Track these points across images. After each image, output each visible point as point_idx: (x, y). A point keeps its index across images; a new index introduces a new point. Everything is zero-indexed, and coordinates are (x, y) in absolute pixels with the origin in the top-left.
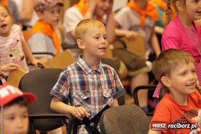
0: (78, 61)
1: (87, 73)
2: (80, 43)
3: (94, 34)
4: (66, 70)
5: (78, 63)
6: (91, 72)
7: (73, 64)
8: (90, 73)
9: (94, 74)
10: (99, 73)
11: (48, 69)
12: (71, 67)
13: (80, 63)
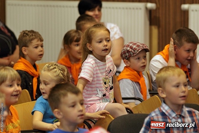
0: (162, 106)
1: (171, 118)
2: (160, 91)
3: (174, 83)
4: (151, 116)
5: (162, 109)
6: (176, 117)
7: (157, 110)
8: (174, 118)
9: (178, 118)
10: (184, 117)
11: (136, 114)
12: (155, 112)
13: (164, 108)
